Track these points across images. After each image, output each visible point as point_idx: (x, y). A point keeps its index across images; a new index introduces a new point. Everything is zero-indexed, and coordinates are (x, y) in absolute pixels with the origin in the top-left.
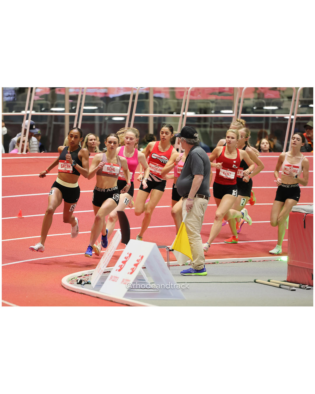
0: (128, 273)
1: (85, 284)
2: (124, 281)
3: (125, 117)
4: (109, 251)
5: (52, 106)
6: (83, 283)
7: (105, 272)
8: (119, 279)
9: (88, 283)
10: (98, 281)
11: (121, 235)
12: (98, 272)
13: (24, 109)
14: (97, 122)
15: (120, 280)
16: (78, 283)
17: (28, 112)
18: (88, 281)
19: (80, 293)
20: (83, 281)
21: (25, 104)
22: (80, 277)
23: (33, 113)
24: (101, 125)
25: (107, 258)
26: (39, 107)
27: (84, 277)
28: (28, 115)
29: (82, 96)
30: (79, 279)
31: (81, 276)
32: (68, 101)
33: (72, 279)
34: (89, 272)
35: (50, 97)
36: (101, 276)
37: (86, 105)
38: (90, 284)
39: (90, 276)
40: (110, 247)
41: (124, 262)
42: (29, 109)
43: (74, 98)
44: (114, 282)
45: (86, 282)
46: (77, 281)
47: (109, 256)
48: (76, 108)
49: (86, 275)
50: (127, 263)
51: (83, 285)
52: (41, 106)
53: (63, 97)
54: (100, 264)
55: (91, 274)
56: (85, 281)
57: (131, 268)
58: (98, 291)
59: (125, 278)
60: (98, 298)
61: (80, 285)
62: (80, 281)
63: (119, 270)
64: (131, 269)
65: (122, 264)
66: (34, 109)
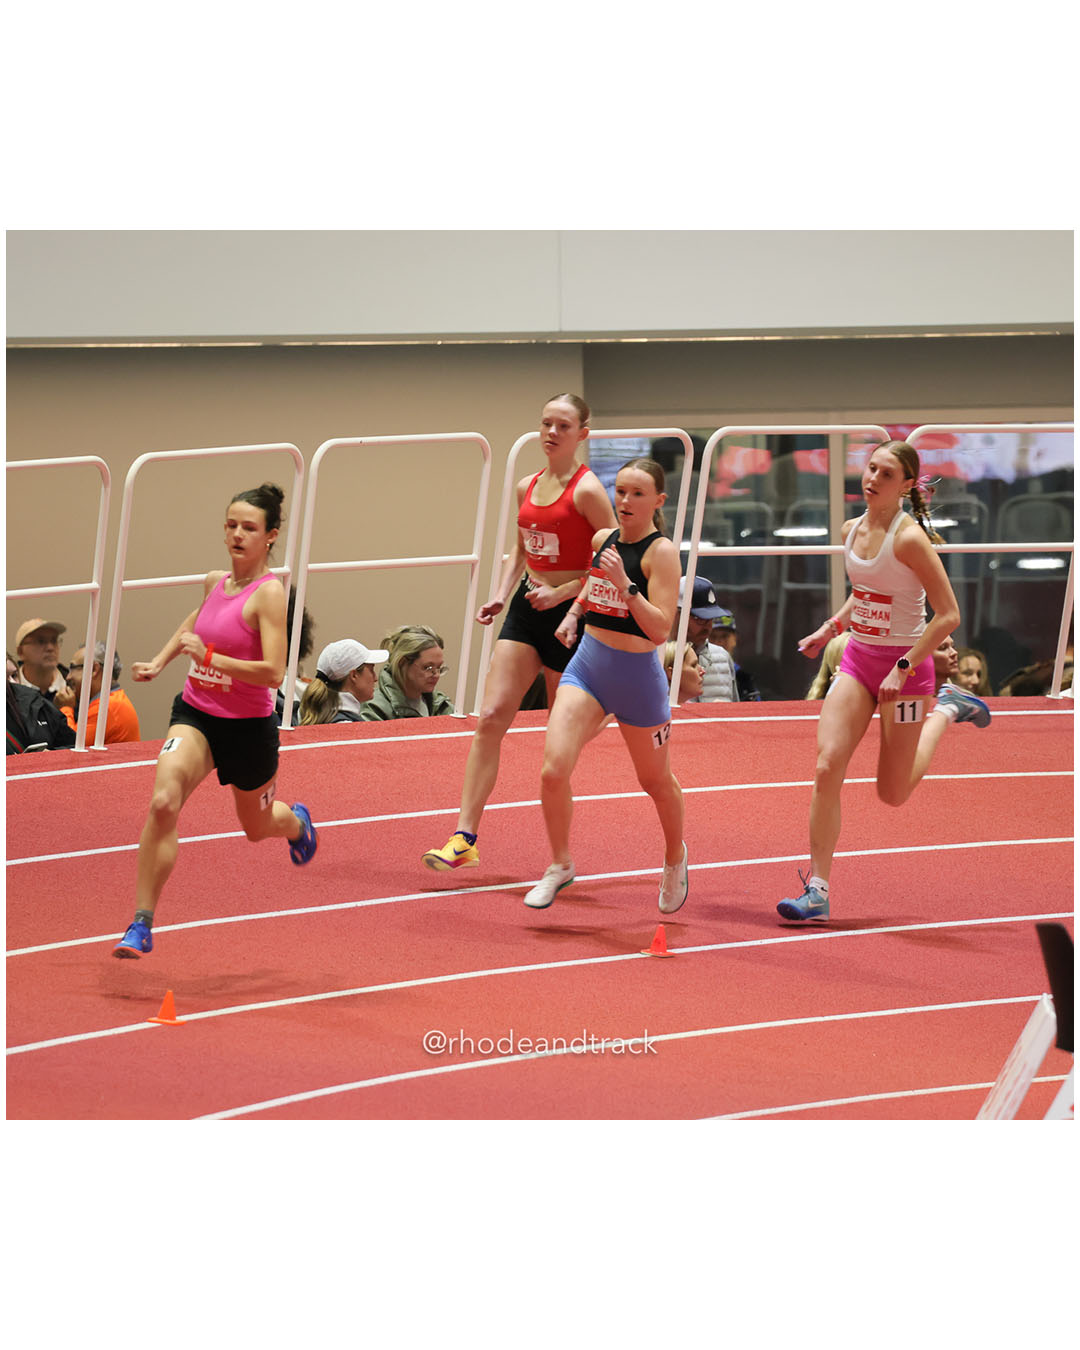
4: (1009, 1081)
5: (781, 522)
11: (1053, 1015)
17: (686, 546)
26: (729, 523)
32: (838, 501)
35: (771, 488)
47: (1010, 1100)
52: (739, 519)
53: (822, 484)
66: (708, 534)
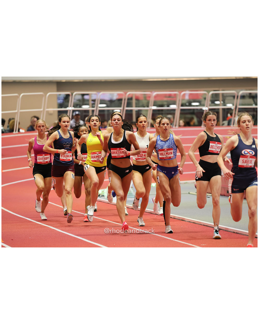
3: (121, 110)
5: (82, 105)
13: (68, 107)
14: (106, 113)
21: (68, 104)
23: (73, 108)
26: (76, 105)
28: (70, 110)
29: (98, 100)
32: (91, 102)
35: (81, 101)
43: (94, 101)
48: (95, 106)
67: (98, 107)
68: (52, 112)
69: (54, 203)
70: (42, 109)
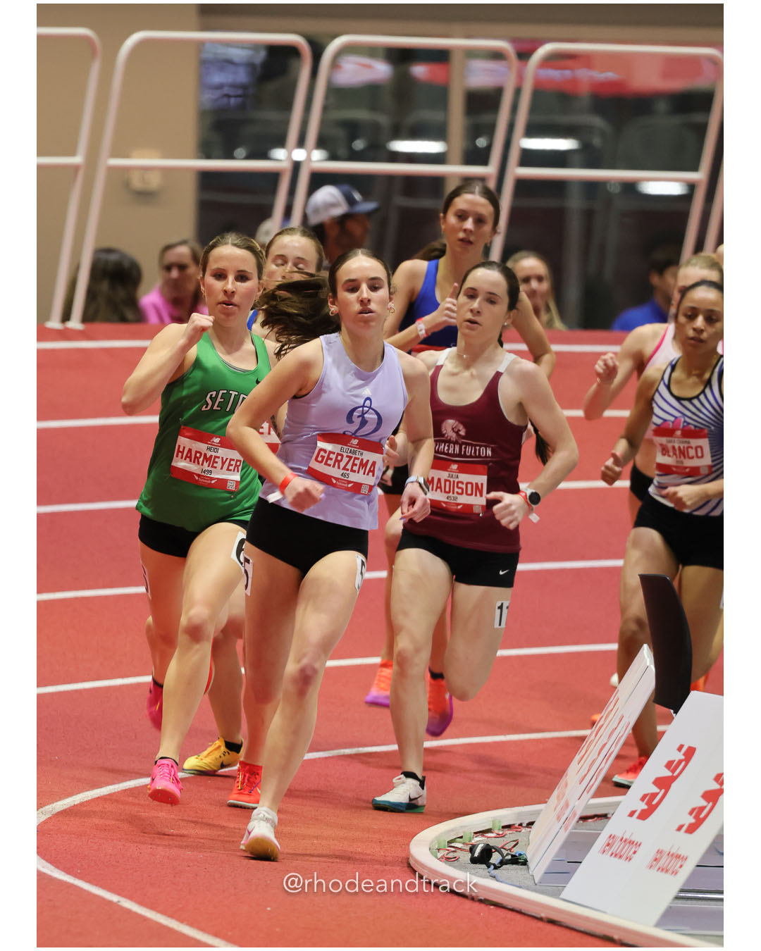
0: (679, 829)
1: (503, 863)
2: (665, 861)
3: (691, 185)
4: (604, 733)
5: (398, 134)
6: (496, 858)
7: (584, 818)
8: (640, 851)
9: (517, 860)
10: (558, 854)
11: (653, 668)
12: (559, 818)
13: (281, 142)
14: (575, 203)
15: (645, 855)
16: (474, 861)
17: (299, 155)
18: (516, 851)
19: (481, 901)
20: (496, 850)
21: (286, 123)
22: (483, 833)
23: (316, 159)
24: (589, 215)
25: (594, 761)
26: (341, 134)
27: (499, 836)
28: (297, 166)
29: (518, 92)
30: (480, 842)
31: (489, 831)
33: (449, 842)
34: (520, 814)
35: (388, 99)
36: (571, 835)
37: (534, 130)
38: (525, 863)
39: (523, 830)
40: (609, 719)
41: (664, 784)
42: (301, 143)
44: (622, 861)
45: (509, 857)
46: (472, 850)
48: (489, 148)
49: (508, 827)
50: (674, 785)
51: (496, 868)
52: (353, 129)
53: (440, 95)
54: (566, 785)
55: (531, 824)
56: (505, 852)
57: (689, 809)
58: (556, 895)
59: (667, 849)
60: (552, 922)
61: (484, 866)
62: (483, 851)
63: (644, 815)
64: (691, 813)
65: (655, 789)
66: (321, 143)
67: (514, 156)
68: (154, 181)
69: (131, 898)
70: (77, 160)
